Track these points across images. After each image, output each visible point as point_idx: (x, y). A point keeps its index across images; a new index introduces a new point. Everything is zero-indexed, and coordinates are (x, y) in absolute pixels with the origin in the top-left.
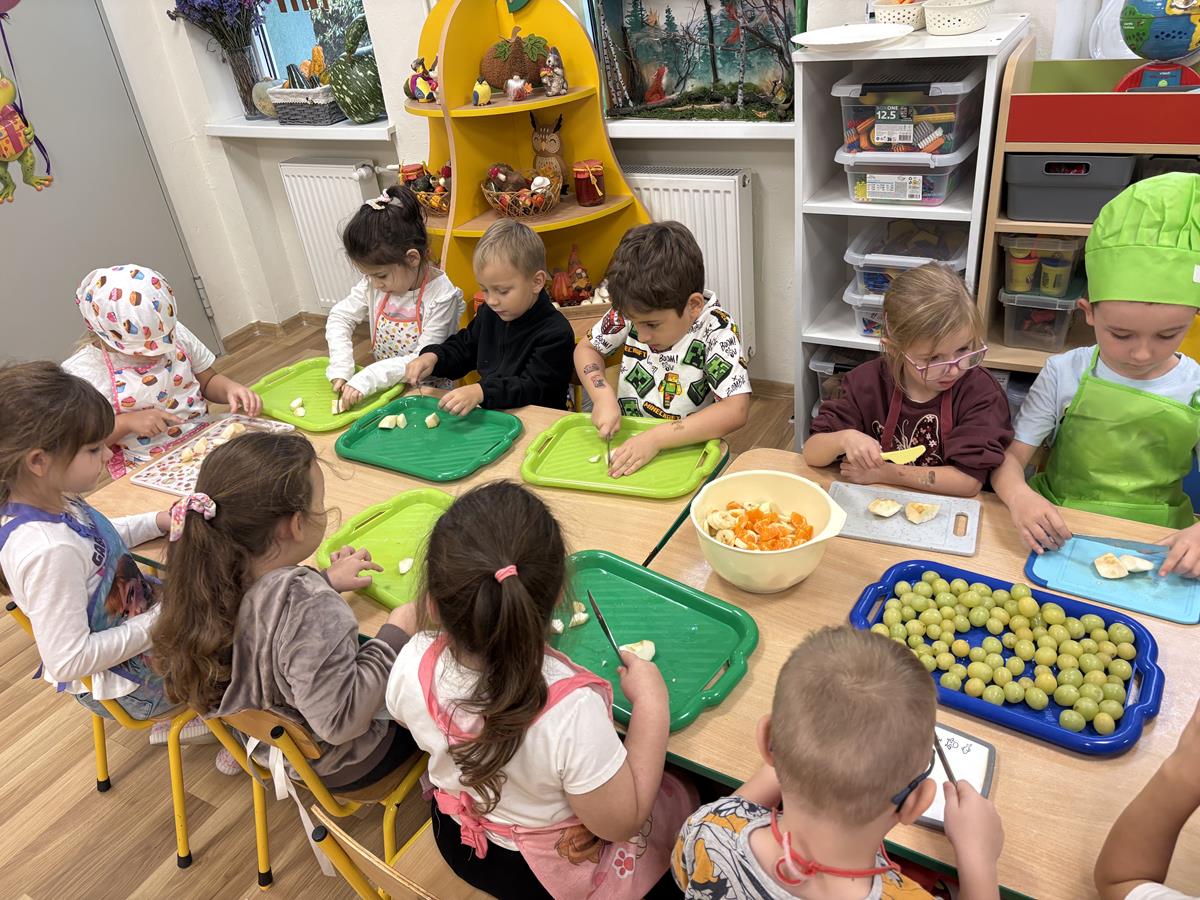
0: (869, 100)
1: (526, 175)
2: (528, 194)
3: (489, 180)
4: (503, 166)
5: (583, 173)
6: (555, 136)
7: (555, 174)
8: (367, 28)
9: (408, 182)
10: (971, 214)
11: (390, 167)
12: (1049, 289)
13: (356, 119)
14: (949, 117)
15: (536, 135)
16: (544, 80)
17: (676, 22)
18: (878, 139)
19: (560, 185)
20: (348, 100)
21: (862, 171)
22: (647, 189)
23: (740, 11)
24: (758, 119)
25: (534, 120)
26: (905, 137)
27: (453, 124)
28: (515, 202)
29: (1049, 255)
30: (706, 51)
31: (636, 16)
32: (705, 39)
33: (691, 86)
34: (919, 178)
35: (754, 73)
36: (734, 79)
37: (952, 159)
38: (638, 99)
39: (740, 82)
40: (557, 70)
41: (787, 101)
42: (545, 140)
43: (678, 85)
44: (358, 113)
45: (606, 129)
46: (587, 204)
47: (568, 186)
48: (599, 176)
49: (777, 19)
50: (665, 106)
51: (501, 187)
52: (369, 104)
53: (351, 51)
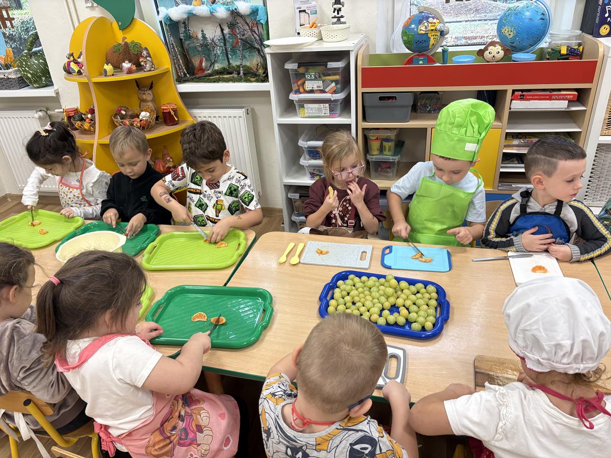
0: (302, 70)
1: (136, 112)
2: (138, 120)
3: (116, 115)
4: (123, 107)
5: (167, 109)
6: (150, 92)
7: (152, 110)
8: (38, 38)
9: (69, 118)
10: (351, 120)
11: (57, 110)
12: (386, 152)
13: (35, 86)
14: (337, 77)
15: (140, 91)
16: (142, 63)
17: (206, 36)
18: (307, 88)
19: (155, 116)
20: (29, 75)
21: (302, 103)
22: (200, 117)
23: (237, 31)
24: (251, 82)
25: (138, 83)
26: (319, 87)
27: (93, 85)
29: (385, 137)
30: (223, 50)
31: (186, 33)
32: (222, 44)
33: (217, 67)
34: (327, 105)
35: (247, 60)
36: (238, 63)
37: (340, 96)
38: (191, 73)
39: (241, 65)
40: (148, 58)
41: (264, 73)
42: (145, 94)
43: (210, 66)
44: (35, 82)
45: (176, 88)
46: (170, 124)
47: (159, 116)
48: (175, 111)
49: (255, 35)
50: (204, 77)
51: (123, 117)
52: (43, 77)
53: (30, 50)
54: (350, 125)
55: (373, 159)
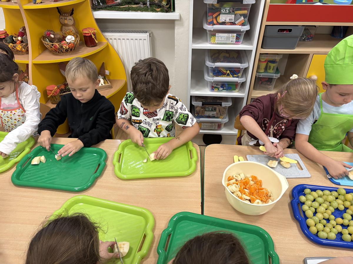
1: (61, 35)
2: (66, 43)
3: (44, 37)
5: (88, 33)
6: (71, 18)
12: (271, 71)
14: (245, 12)
15: (61, 17)
18: (221, 20)
19: (79, 39)
21: (214, 33)
22: (111, 39)
24: (157, 12)
25: (60, 10)
26: (231, 20)
27: (24, 11)
28: (62, 47)
34: (235, 35)
38: (104, 2)
41: (167, 4)
45: (93, 15)
46: (90, 46)
48: (95, 34)
50: (115, 5)
51: (52, 40)
54: (251, 51)
55: (261, 76)
